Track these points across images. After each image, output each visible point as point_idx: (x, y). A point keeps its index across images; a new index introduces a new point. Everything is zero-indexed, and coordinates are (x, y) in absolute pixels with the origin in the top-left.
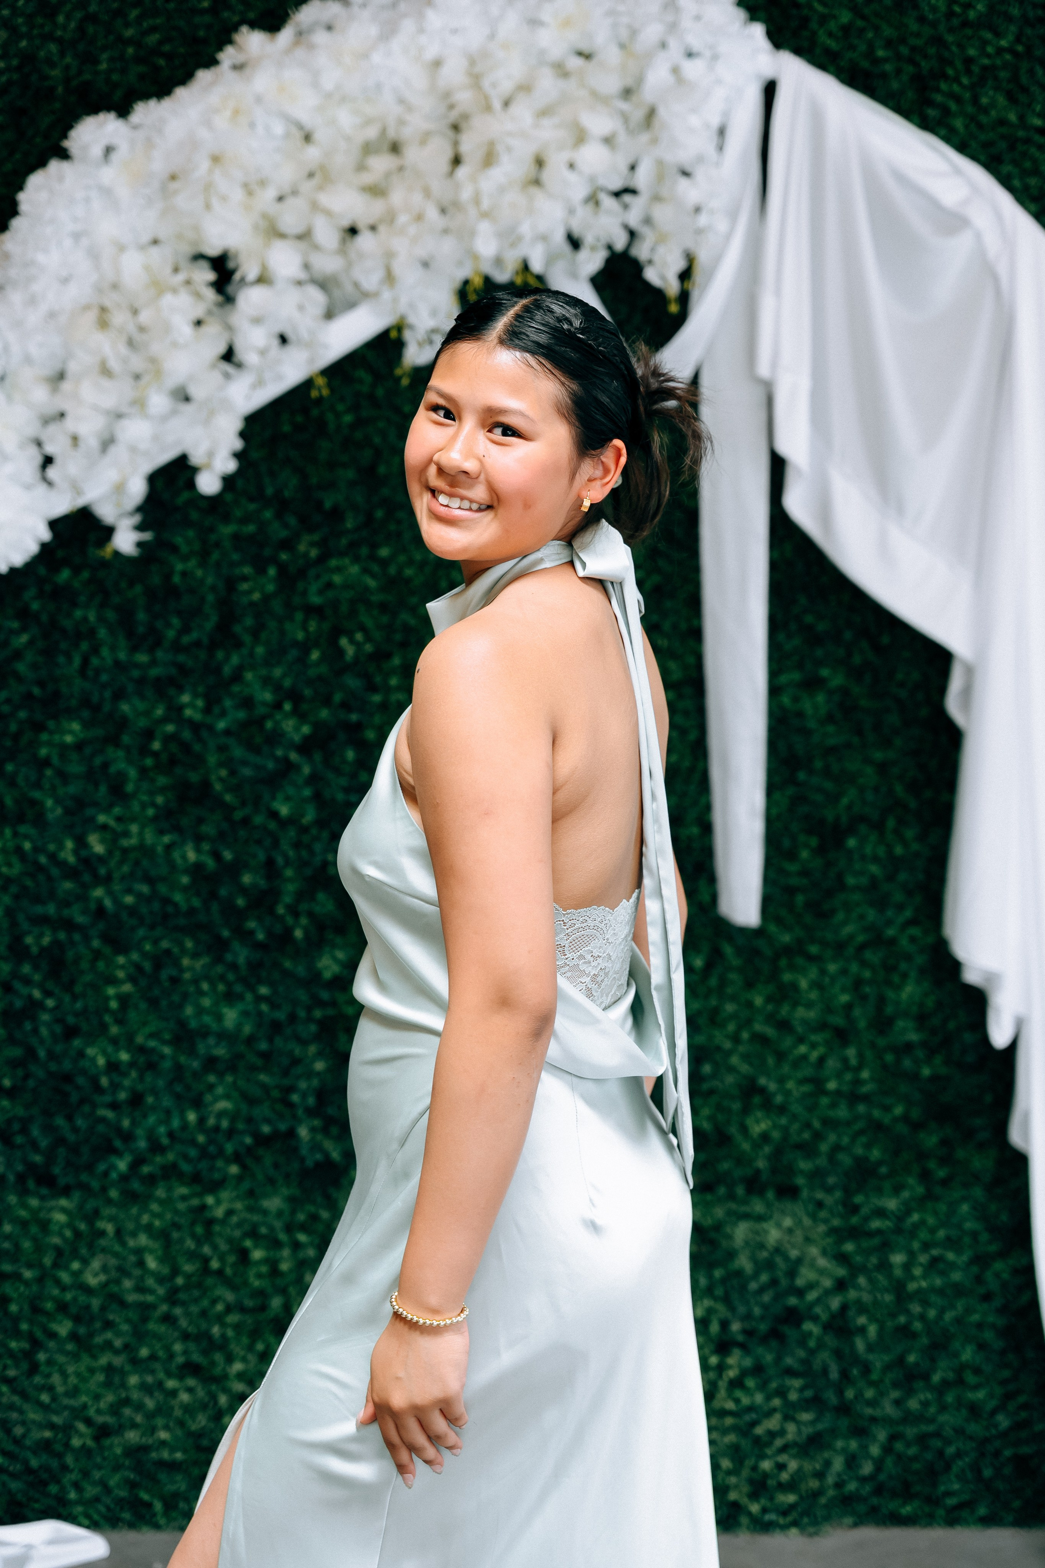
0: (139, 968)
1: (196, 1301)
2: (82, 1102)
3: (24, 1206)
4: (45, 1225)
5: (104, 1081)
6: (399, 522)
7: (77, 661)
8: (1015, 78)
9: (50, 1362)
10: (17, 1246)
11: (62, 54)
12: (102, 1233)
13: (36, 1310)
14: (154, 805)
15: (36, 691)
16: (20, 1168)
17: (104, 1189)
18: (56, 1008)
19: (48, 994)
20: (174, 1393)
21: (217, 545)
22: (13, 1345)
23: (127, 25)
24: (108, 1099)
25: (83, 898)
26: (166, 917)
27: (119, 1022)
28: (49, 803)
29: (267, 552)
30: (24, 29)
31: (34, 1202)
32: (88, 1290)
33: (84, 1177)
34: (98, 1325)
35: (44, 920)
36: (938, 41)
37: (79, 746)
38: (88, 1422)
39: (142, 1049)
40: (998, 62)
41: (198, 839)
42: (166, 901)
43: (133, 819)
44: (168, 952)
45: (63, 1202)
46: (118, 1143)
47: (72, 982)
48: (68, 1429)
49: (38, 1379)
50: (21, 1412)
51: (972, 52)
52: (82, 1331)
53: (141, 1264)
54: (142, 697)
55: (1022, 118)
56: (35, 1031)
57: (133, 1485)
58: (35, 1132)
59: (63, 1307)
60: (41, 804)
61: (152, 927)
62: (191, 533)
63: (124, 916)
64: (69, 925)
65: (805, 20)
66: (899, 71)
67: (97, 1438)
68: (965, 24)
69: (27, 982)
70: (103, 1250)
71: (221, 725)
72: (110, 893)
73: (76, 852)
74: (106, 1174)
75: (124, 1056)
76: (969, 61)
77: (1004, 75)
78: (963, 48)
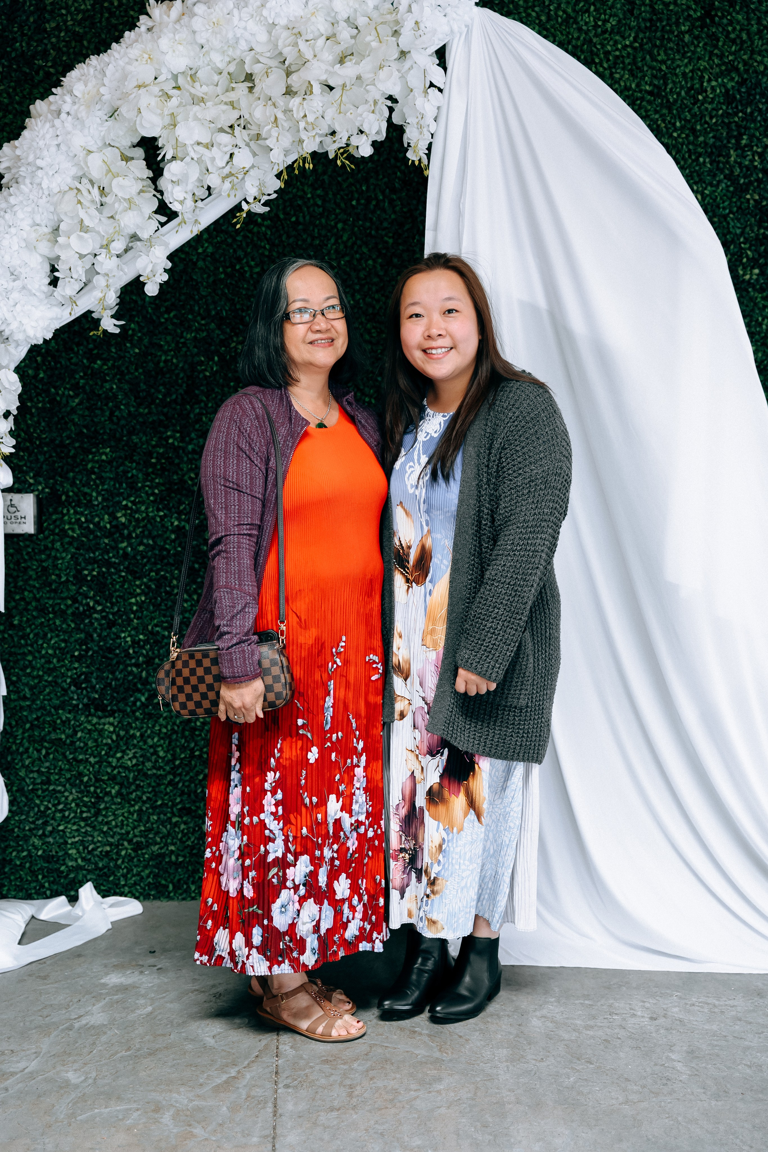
0: (148, 587)
1: (187, 773)
2: (119, 663)
3: (89, 722)
4: (101, 732)
5: (131, 651)
7: (107, 413)
9: (106, 808)
10: (86, 744)
12: (133, 736)
13: (97, 780)
14: (153, 494)
15: (85, 431)
16: (85, 701)
17: (134, 712)
18: (103, 611)
19: (98, 603)
20: (176, 824)
21: (184, 344)
22: (85, 799)
24: (133, 661)
25: (116, 548)
26: (163, 558)
27: (138, 619)
28: (94, 494)
29: (213, 348)
31: (95, 720)
32: (126, 768)
33: (121, 705)
34: (133, 787)
35: (94, 561)
36: (591, 41)
37: (110, 462)
38: (130, 842)
39: (152, 633)
40: (624, 53)
41: (180, 513)
42: (163, 548)
43: (143, 503)
44: (164, 577)
45: (111, 719)
46: (139, 686)
47: (111, 596)
48: (118, 845)
49: (100, 819)
50: (92, 836)
52: (124, 791)
53: (156, 753)
54: (145, 434)
55: (638, 85)
56: (92, 624)
57: (156, 876)
58: (94, 681)
59: (113, 778)
60: (91, 496)
61: (155, 564)
62: (169, 338)
63: (139, 557)
64: (108, 564)
67: (134, 850)
69: (87, 597)
70: (135, 746)
71: (190, 447)
72: (130, 545)
73: (110, 523)
74: (134, 703)
75: (141, 637)
76: (607, 53)
77: (627, 61)
78: (603, 46)
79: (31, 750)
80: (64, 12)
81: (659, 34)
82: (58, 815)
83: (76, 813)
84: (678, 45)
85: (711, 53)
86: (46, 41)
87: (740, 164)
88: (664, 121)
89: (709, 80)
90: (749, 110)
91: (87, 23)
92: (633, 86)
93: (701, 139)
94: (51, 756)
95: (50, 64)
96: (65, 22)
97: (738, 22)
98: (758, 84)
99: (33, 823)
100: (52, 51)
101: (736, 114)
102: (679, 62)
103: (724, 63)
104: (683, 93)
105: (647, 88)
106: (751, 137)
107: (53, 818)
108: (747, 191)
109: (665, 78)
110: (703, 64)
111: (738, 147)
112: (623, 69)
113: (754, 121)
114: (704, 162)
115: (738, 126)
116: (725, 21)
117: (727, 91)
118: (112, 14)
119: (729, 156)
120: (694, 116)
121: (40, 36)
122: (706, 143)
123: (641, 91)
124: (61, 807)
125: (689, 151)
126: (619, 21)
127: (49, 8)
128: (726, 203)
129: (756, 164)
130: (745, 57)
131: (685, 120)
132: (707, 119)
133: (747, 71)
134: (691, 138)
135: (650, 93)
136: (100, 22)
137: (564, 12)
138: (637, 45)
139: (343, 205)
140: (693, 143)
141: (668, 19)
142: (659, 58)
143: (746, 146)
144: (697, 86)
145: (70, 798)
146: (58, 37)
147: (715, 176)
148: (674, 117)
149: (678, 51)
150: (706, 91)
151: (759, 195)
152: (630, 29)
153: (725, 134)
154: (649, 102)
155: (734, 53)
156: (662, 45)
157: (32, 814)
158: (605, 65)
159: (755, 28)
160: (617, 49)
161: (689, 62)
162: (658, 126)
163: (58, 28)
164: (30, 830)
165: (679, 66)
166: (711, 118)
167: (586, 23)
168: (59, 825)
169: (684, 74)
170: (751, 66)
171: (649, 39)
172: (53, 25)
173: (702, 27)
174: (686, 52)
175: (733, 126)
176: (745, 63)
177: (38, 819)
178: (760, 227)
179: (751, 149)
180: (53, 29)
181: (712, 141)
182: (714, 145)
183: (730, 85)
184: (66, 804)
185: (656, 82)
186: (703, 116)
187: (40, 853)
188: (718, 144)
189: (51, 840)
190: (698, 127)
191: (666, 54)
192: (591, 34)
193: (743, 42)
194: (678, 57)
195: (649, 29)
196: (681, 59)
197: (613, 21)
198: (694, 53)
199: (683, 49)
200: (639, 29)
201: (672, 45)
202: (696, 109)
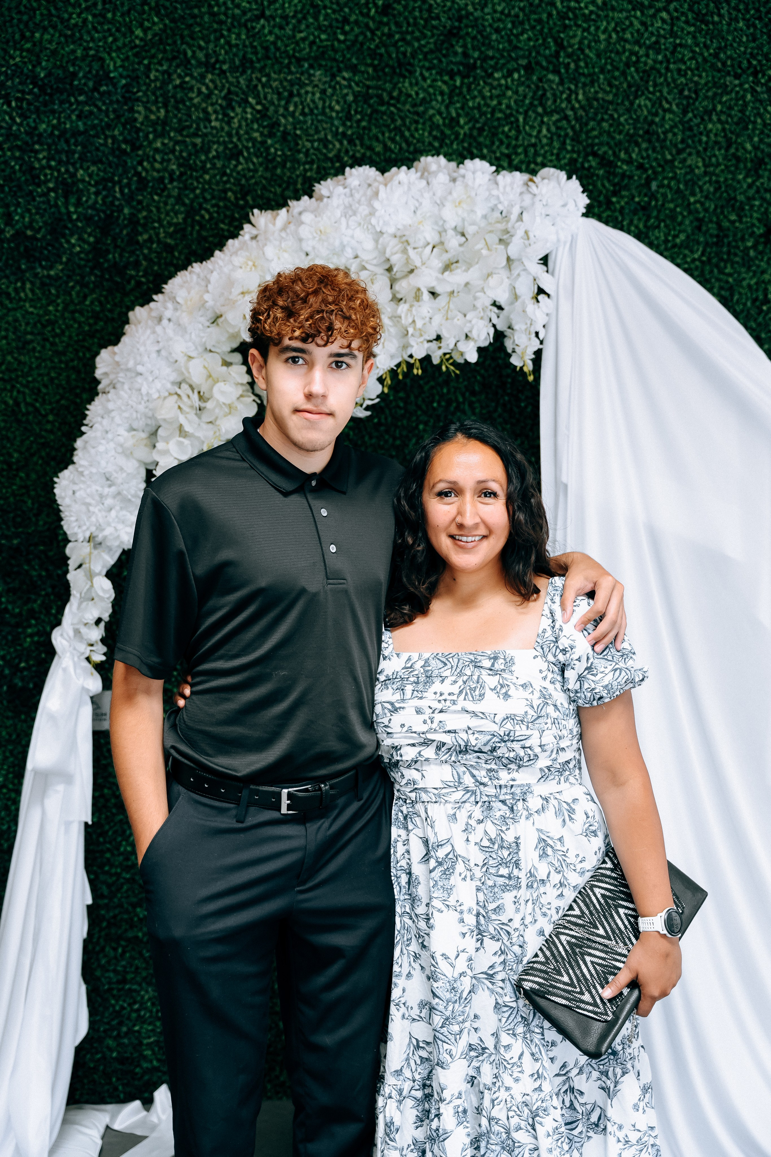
40: (693, 266)
68: (674, 246)
79: (107, 949)
80: (156, 225)
81: (725, 249)
82: (134, 1015)
83: (151, 1012)
84: (743, 259)
86: (138, 252)
91: (179, 236)
94: (128, 955)
95: (141, 274)
96: (157, 235)
99: (108, 1023)
100: (144, 262)
102: (744, 275)
104: (749, 304)
107: (129, 1018)
118: (202, 227)
120: (759, 325)
121: (133, 248)
124: (136, 1006)
126: (688, 237)
127: (142, 221)
136: (191, 234)
137: (637, 227)
138: (704, 258)
139: (424, 407)
141: (735, 235)
142: (728, 270)
145: (146, 997)
146: (150, 249)
149: (744, 265)
157: (107, 1015)
160: (686, 262)
161: (754, 275)
163: (150, 240)
164: (105, 1031)
165: (744, 279)
167: (657, 238)
168: (134, 1025)
169: (749, 286)
171: (717, 254)
172: (146, 236)
177: (113, 1020)
180: (145, 241)
184: (142, 1004)
185: (723, 293)
187: (114, 1055)
189: (126, 1041)
191: (732, 267)
194: (743, 270)
195: (716, 244)
196: (747, 273)
197: (682, 237)
198: (758, 266)
199: (747, 262)
200: (707, 244)
201: (737, 259)
202: (760, 319)
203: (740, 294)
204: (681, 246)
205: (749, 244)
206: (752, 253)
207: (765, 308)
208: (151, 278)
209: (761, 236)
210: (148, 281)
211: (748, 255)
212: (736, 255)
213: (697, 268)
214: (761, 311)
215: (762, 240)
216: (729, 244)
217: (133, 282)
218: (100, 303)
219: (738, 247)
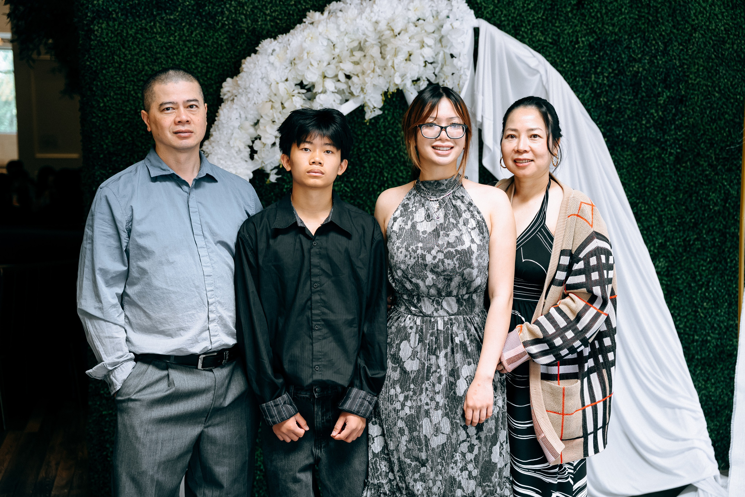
6: (356, 170)
8: (543, 26)
11: (246, 20)
23: (267, 9)
30: (233, 11)
36: (520, 15)
40: (538, 22)
51: (530, 18)
55: (545, 39)
65: (481, 8)
66: (508, 24)
68: (528, 10)
76: (529, 21)
77: (540, 26)
78: (527, 17)
81: (555, 12)
84: (565, 18)
85: (582, 23)
87: (597, 82)
88: (558, 58)
89: (581, 38)
90: (601, 54)
92: (543, 39)
93: (577, 68)
97: (595, 7)
98: (606, 40)
101: (594, 56)
102: (566, 27)
103: (589, 29)
104: (568, 44)
105: (550, 40)
106: (603, 68)
108: (600, 97)
109: (558, 35)
110: (578, 28)
111: (595, 73)
112: (538, 30)
113: (604, 59)
114: (579, 81)
115: (596, 62)
116: (589, 7)
117: (590, 43)
119: (591, 78)
120: (574, 56)
122: (579, 70)
123: (546, 42)
125: (571, 74)
126: (535, 5)
128: (590, 103)
129: (605, 82)
130: (600, 26)
131: (569, 58)
132: (580, 58)
133: (600, 33)
134: (572, 68)
135: (551, 43)
138: (544, 17)
140: (572, 70)
141: (561, 4)
142: (557, 25)
143: (600, 72)
144: (575, 40)
147: (584, 88)
148: (563, 56)
149: (565, 22)
150: (579, 43)
151: (607, 98)
152: (541, 8)
153: (589, 66)
154: (551, 48)
155: (594, 24)
156: (557, 19)
158: (529, 28)
159: (604, 11)
160: (534, 19)
161: (571, 28)
162: (556, 61)
165: (566, 30)
166: (582, 57)
167: (518, 5)
169: (568, 33)
170: (603, 30)
171: (551, 15)
173: (577, 9)
174: (569, 23)
175: (593, 62)
176: (599, 29)
178: (607, 116)
179: (603, 74)
181: (582, 69)
182: (583, 71)
183: (591, 40)
185: (554, 37)
186: (578, 56)
188: (586, 71)
190: (576, 62)
191: (559, 23)
192: (521, 11)
193: (598, 18)
194: (565, 24)
195: (550, 9)
196: (567, 26)
197: (532, 5)
198: (573, 23)
199: (568, 20)
200: (545, 9)
201: (562, 18)
202: (574, 53)
203: (563, 38)
204: (531, 10)
205: (569, 10)
206: (570, 15)
207: (577, 46)
208: (231, 22)
209: (575, 5)
210: (229, 24)
211: (568, 16)
212: (561, 16)
213: (540, 23)
214: (575, 48)
215: (576, 7)
216: (558, 9)
217: (220, 24)
218: (201, 35)
219: (563, 12)
